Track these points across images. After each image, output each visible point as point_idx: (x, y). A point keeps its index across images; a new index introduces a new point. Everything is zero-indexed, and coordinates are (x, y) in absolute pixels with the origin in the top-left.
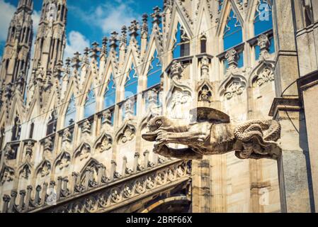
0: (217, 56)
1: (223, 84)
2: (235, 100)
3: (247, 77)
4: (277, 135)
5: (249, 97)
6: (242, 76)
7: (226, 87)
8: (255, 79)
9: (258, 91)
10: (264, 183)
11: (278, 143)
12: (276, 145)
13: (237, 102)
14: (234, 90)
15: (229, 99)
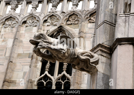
0: (5, 1)
1: (4, 18)
2: (9, 30)
3: (20, 20)
4: (97, 62)
5: (17, 31)
6: (17, 18)
7: (5, 20)
8: (25, 22)
9: (24, 29)
10: (13, 81)
11: (97, 66)
12: (96, 67)
13: (10, 31)
14: (10, 24)
15: (5, 28)
